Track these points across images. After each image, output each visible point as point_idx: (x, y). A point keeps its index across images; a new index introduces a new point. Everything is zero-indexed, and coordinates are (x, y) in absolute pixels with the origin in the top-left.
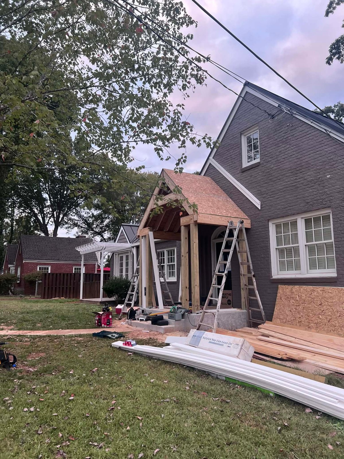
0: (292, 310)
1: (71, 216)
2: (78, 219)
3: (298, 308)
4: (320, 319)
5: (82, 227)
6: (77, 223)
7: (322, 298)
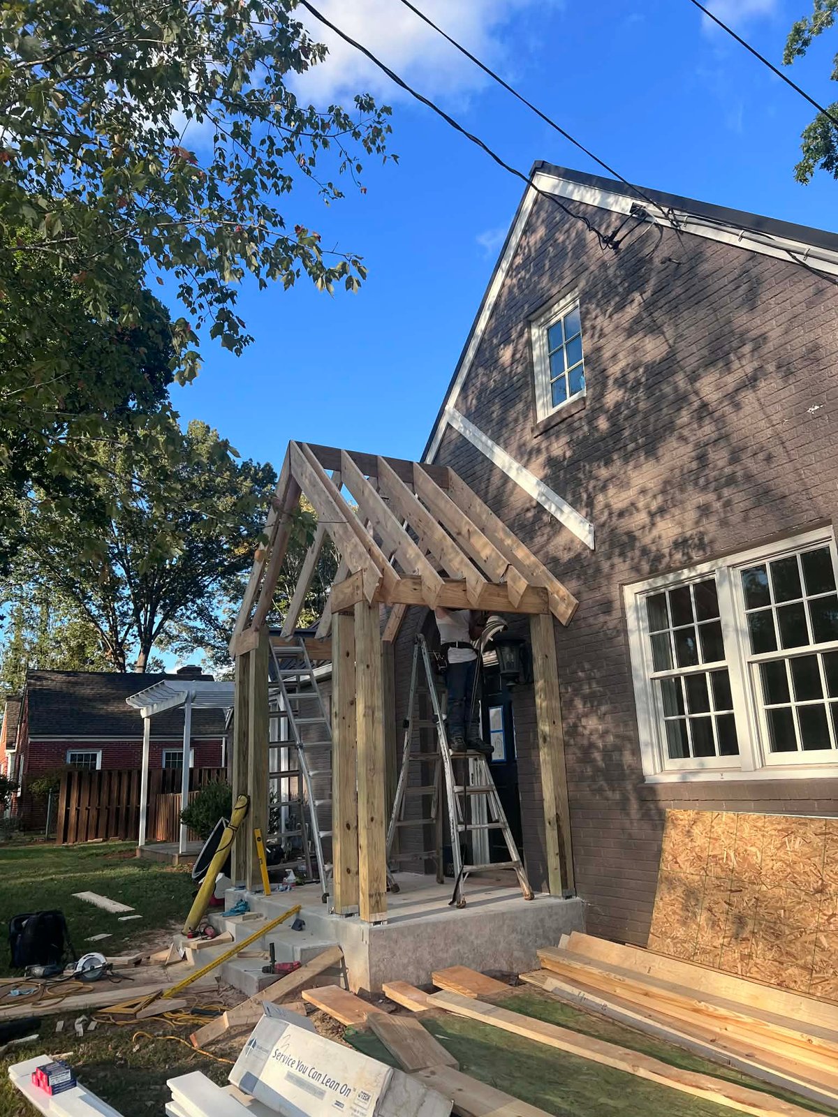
0: (716, 909)
1: (187, 621)
2: (203, 626)
3: (735, 898)
4: (823, 950)
5: (214, 647)
6: (203, 637)
7: (825, 864)
